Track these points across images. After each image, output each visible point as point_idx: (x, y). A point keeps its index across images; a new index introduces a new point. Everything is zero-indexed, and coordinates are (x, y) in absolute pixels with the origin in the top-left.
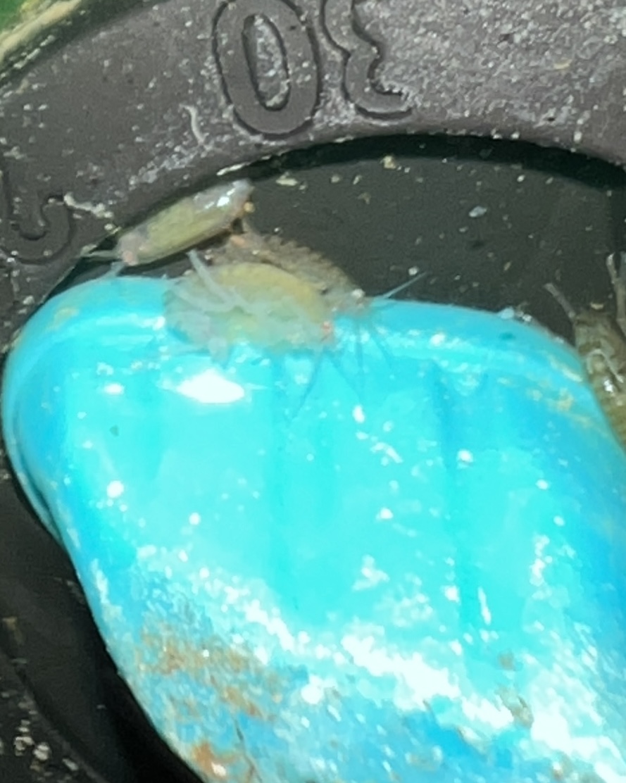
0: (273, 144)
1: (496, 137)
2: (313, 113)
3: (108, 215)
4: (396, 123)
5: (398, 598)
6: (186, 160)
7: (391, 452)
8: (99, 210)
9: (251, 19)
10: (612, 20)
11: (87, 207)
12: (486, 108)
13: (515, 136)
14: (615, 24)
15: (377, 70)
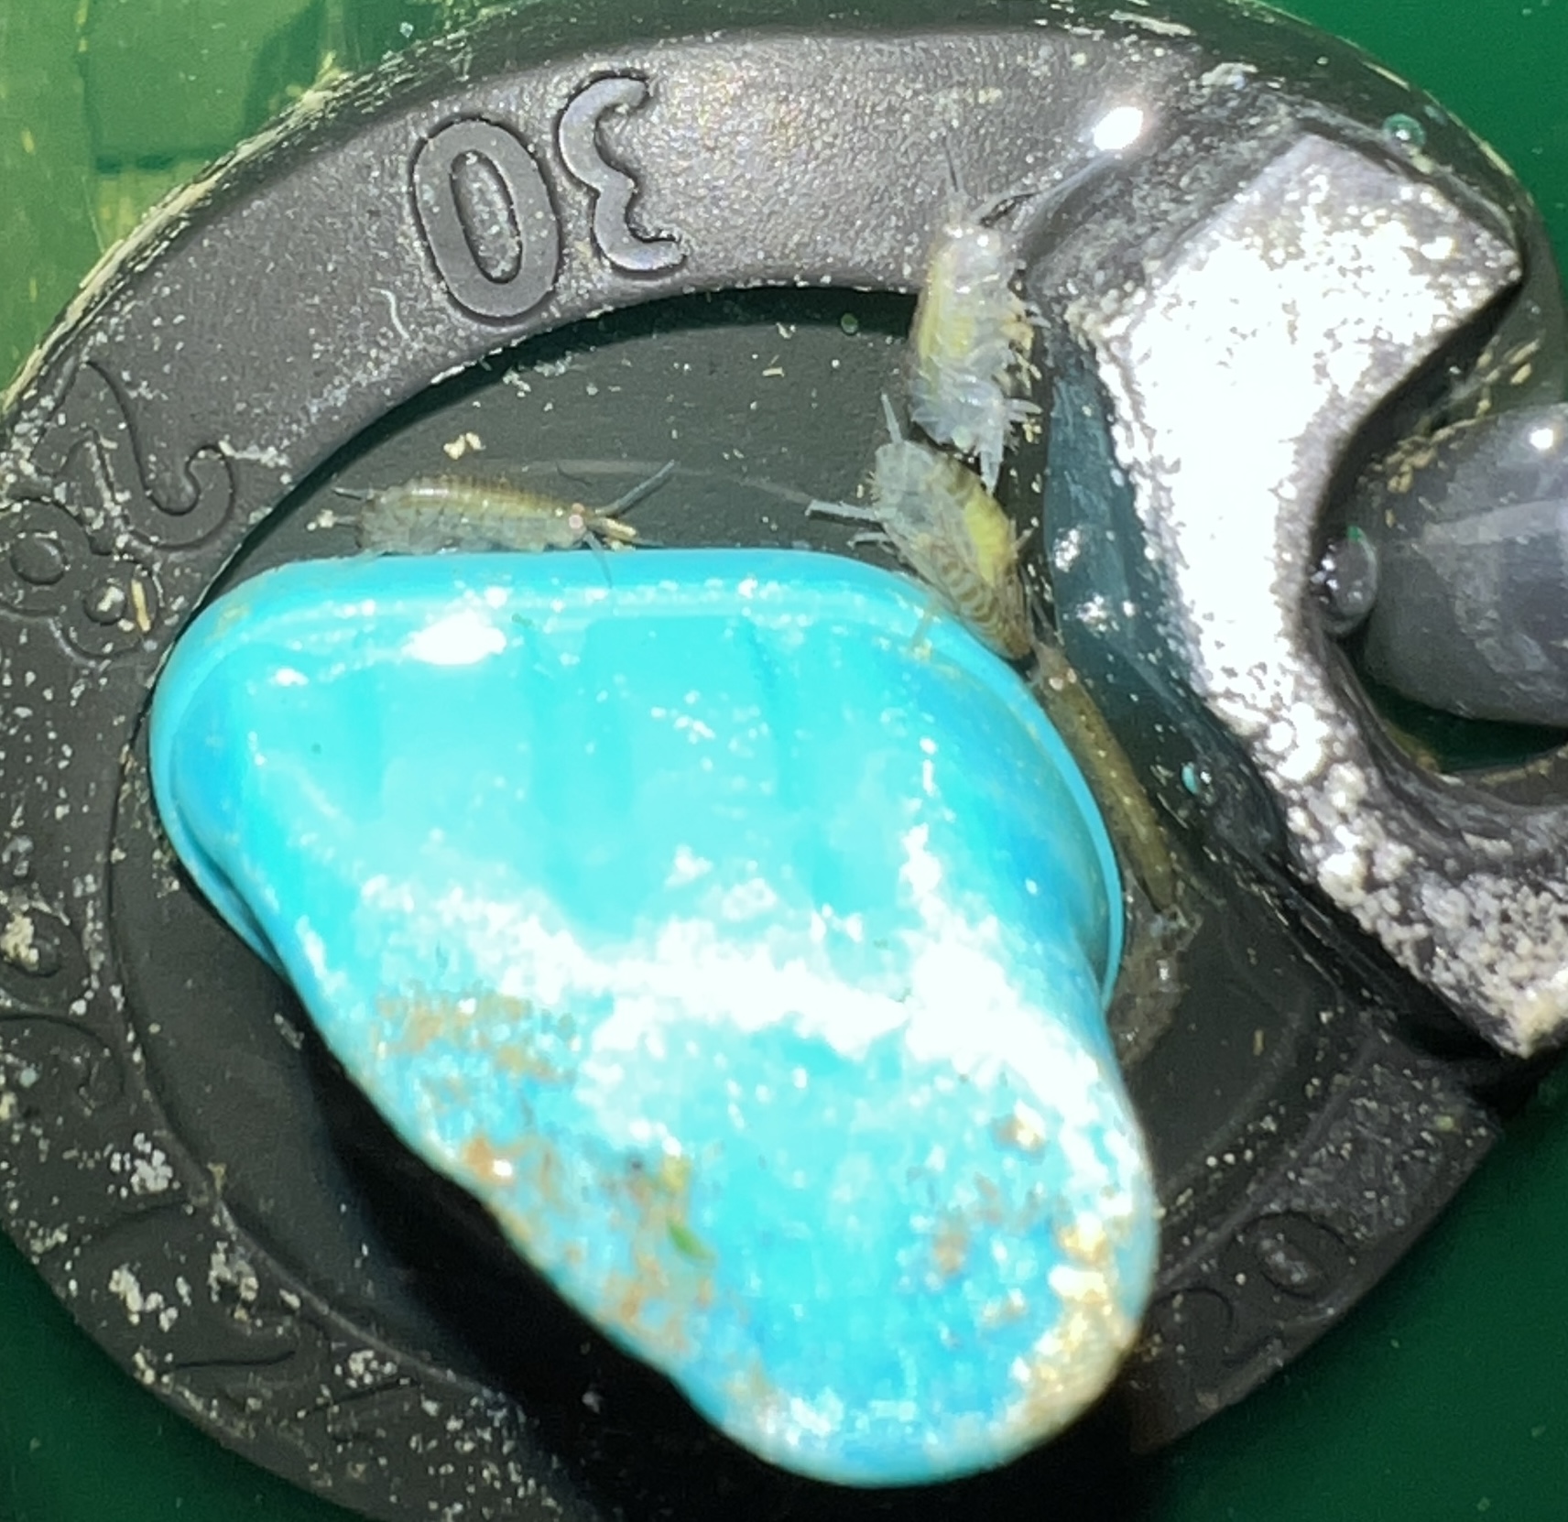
0: (504, 330)
1: (801, 284)
2: (556, 280)
3: (283, 461)
4: (668, 281)
5: (727, 887)
6: (386, 368)
7: (699, 726)
8: (269, 456)
9: (462, 158)
10: (937, 108)
11: (252, 453)
12: (785, 245)
13: (826, 279)
14: (941, 113)
15: (637, 209)
